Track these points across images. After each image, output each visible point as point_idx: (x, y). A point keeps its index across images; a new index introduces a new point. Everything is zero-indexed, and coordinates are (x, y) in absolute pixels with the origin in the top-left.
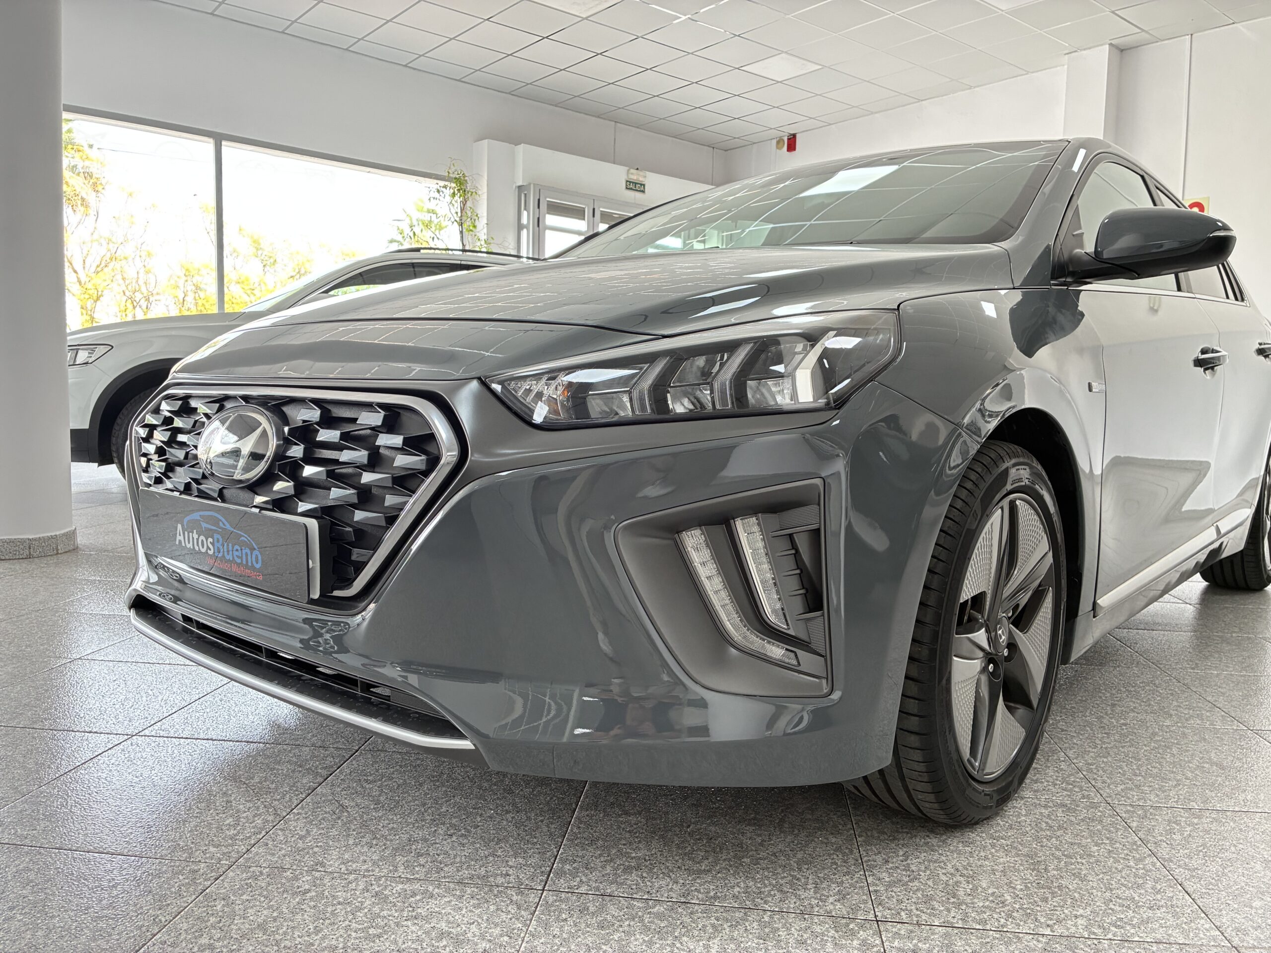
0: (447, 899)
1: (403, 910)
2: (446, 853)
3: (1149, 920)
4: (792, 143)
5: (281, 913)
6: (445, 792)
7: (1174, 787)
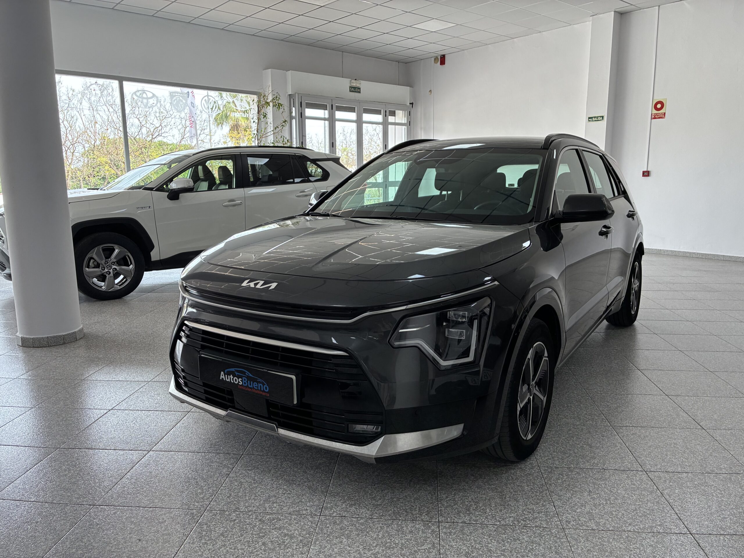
0: (286, 521)
1: (270, 526)
2: (283, 501)
3: (536, 518)
4: (443, 60)
5: (227, 529)
6: (280, 473)
7: (567, 457)
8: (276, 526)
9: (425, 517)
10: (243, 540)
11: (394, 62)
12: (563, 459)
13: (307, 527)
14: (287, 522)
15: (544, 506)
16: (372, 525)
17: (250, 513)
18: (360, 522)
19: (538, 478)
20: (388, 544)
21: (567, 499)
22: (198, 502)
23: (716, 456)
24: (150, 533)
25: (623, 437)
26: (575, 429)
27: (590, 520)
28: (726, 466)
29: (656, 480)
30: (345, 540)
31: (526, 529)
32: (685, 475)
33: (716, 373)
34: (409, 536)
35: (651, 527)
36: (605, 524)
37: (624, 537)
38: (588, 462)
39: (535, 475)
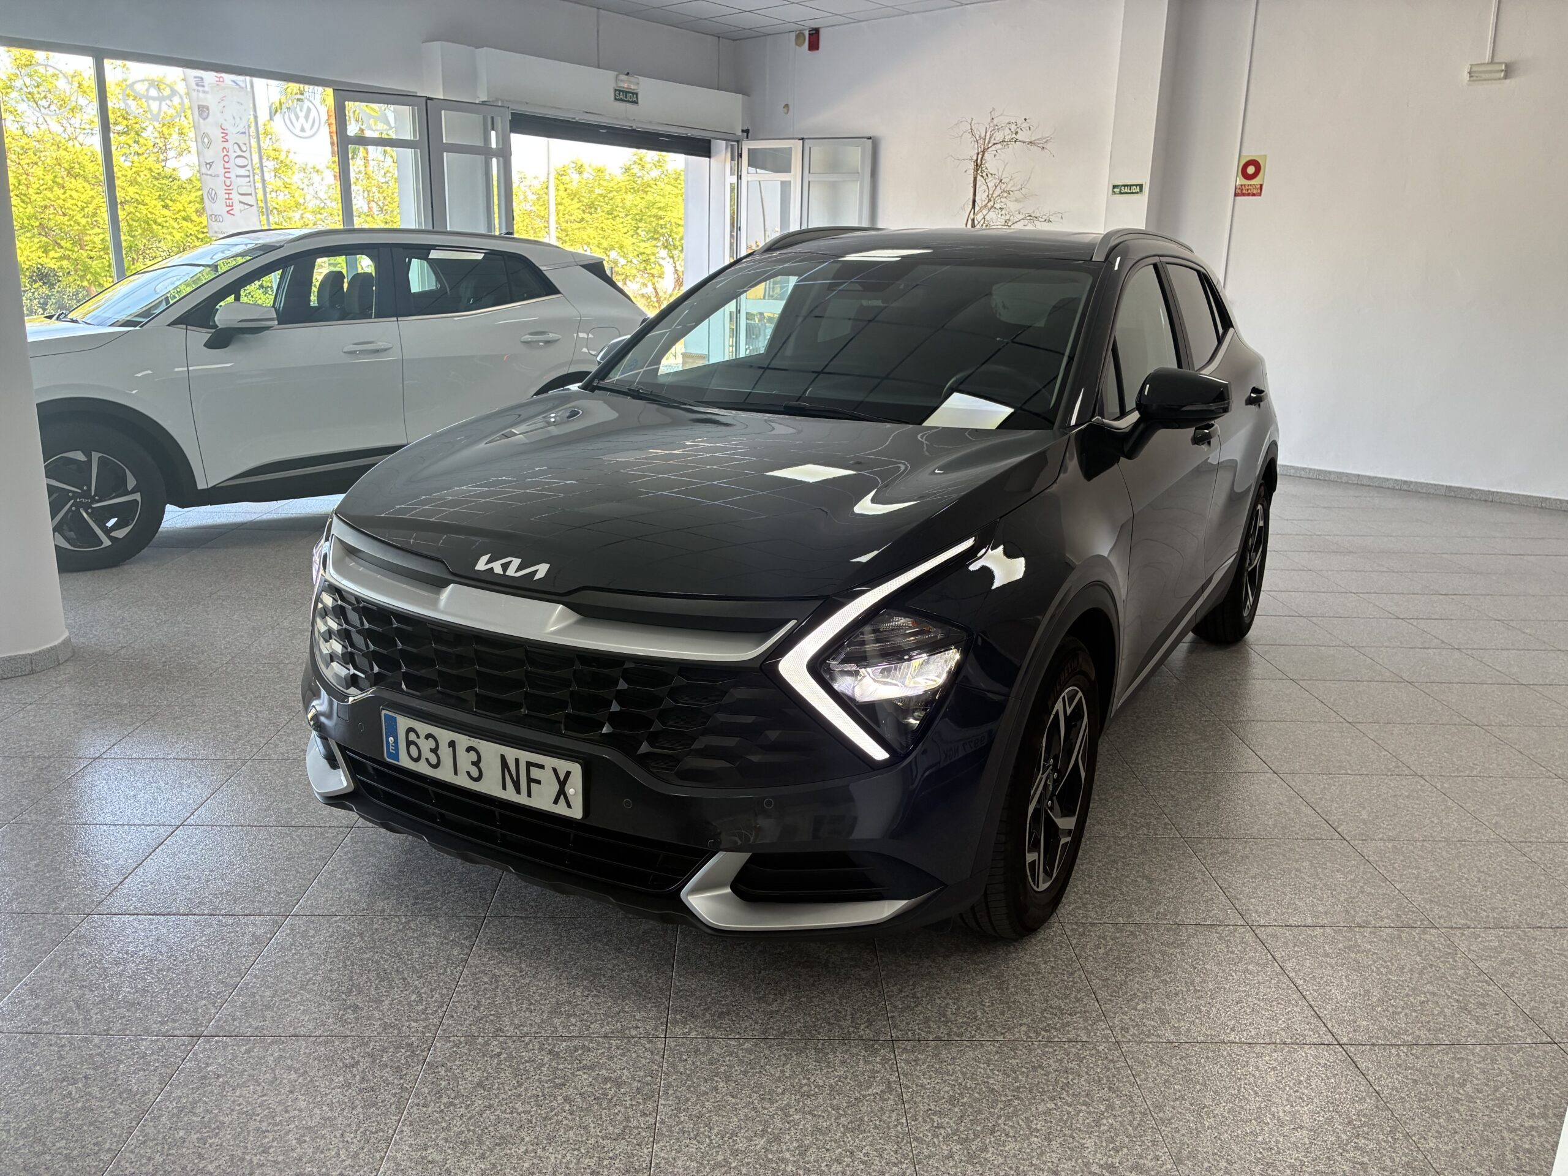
0: (600, 1051)
1: (573, 1063)
2: (588, 1013)
3: (1067, 1024)
4: (814, 40)
5: (489, 1073)
6: (570, 955)
7: (1110, 903)
8: (585, 1062)
9: (868, 1033)
10: (523, 1093)
11: (709, 36)
12: (1103, 908)
13: (643, 1061)
14: (603, 1053)
15: (1078, 1000)
16: (767, 1052)
17: (527, 1039)
18: (745, 1047)
19: (1062, 947)
20: (806, 1088)
21: (1118, 985)
22: (416, 1021)
23: (1370, 893)
24: (333, 1089)
25: (1205, 859)
26: (1119, 845)
27: (1163, 1023)
28: (1389, 912)
29: (1269, 942)
30: (721, 1084)
31: (1051, 1047)
32: (1319, 931)
33: (1359, 726)
34: (841, 1072)
35: (1270, 1035)
36: (1189, 1030)
37: (1225, 1053)
38: (1148, 911)
39: (1057, 939)
